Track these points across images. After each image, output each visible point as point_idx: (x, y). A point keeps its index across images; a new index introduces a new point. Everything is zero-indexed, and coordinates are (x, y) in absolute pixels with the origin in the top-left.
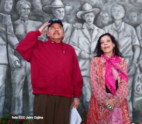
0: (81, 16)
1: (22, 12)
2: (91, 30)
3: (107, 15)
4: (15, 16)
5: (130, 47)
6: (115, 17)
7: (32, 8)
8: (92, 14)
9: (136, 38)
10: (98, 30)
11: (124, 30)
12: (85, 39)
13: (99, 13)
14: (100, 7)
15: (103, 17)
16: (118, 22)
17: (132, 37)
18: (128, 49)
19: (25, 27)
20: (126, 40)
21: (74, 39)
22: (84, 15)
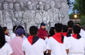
1: (16, 8)
2: (42, 12)
3: (48, 5)
4: (14, 10)
5: (58, 18)
6: (51, 6)
7: (20, 6)
8: (42, 6)
9: (60, 14)
10: (45, 12)
11: (55, 11)
12: (40, 16)
13: (45, 5)
16: (52, 8)
17: (58, 14)
19: (18, 14)
20: (56, 15)
21: (37, 17)
22: (39, 6)
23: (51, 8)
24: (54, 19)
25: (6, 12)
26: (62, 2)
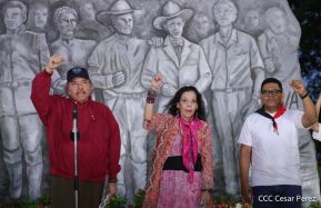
0: (162, 24)
1: (62, 27)
2: (178, 48)
3: (205, 18)
4: (53, 34)
5: (248, 71)
6: (220, 22)
7: (79, 19)
8: (179, 20)
9: (258, 55)
10: (190, 47)
11: (237, 42)
12: (168, 63)
13: (192, 18)
14: (193, 6)
15: (199, 23)
16: (225, 30)
17: (251, 54)
18: (243, 77)
19: (69, 51)
20: (240, 61)
21: (151, 65)
22: (166, 22)
23: (216, 29)
24: (232, 77)
25: (13, 42)
26: (271, 7)
